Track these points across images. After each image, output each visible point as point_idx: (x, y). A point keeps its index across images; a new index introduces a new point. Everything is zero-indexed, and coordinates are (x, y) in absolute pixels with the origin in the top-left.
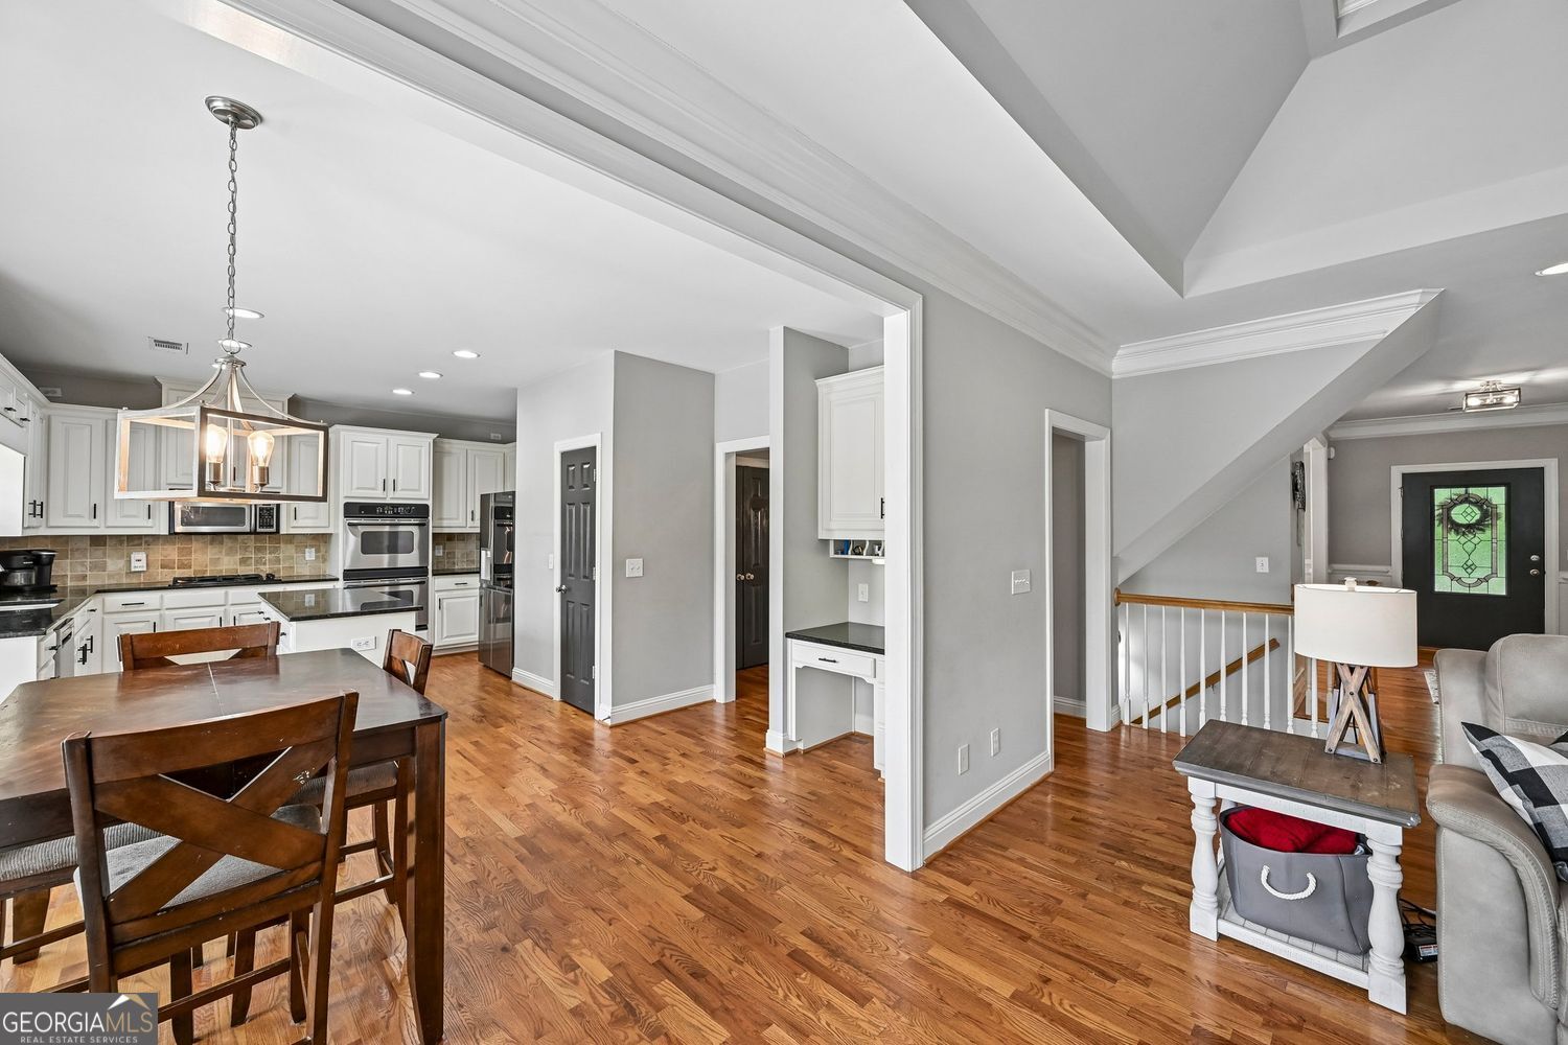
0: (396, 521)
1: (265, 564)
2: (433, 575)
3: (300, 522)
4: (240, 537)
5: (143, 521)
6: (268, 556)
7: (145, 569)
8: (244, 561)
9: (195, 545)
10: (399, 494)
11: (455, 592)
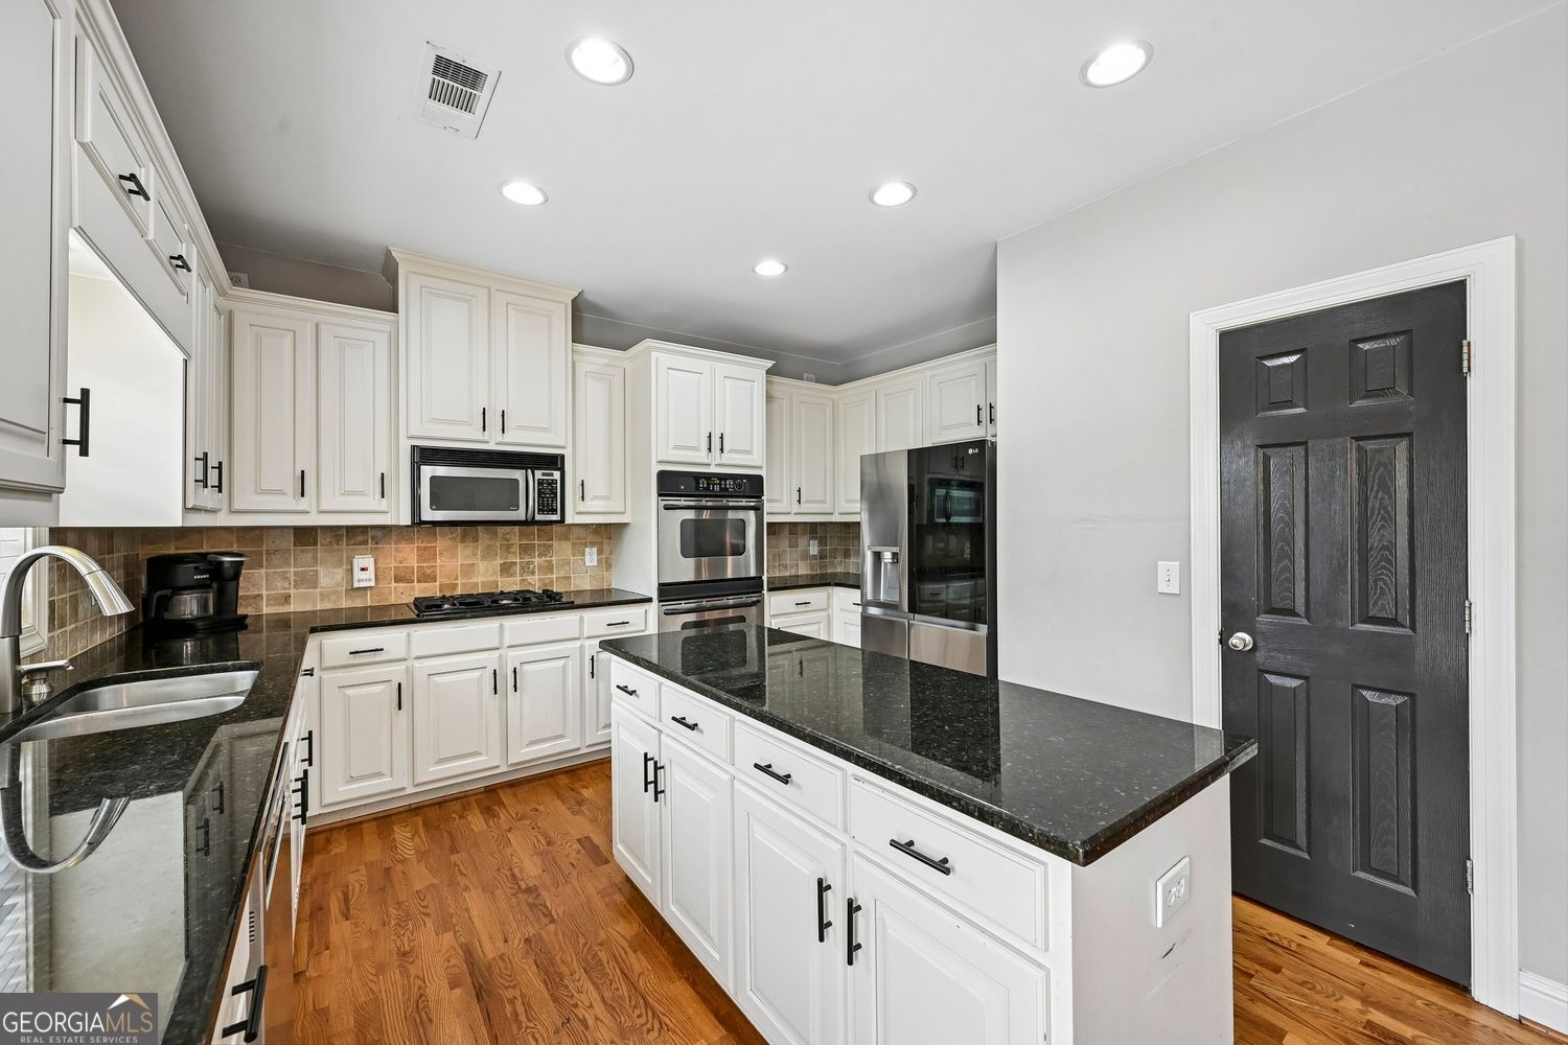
0: (724, 502)
1: (533, 573)
2: (770, 590)
3: (590, 504)
4: (501, 530)
5: (374, 502)
6: (537, 560)
7: (372, 584)
8: (506, 569)
9: (441, 543)
10: (727, 458)
11: (795, 617)
